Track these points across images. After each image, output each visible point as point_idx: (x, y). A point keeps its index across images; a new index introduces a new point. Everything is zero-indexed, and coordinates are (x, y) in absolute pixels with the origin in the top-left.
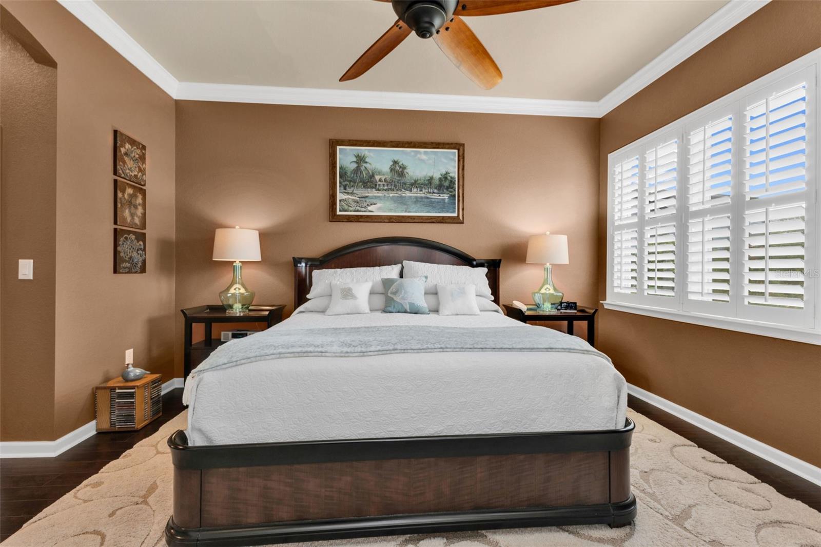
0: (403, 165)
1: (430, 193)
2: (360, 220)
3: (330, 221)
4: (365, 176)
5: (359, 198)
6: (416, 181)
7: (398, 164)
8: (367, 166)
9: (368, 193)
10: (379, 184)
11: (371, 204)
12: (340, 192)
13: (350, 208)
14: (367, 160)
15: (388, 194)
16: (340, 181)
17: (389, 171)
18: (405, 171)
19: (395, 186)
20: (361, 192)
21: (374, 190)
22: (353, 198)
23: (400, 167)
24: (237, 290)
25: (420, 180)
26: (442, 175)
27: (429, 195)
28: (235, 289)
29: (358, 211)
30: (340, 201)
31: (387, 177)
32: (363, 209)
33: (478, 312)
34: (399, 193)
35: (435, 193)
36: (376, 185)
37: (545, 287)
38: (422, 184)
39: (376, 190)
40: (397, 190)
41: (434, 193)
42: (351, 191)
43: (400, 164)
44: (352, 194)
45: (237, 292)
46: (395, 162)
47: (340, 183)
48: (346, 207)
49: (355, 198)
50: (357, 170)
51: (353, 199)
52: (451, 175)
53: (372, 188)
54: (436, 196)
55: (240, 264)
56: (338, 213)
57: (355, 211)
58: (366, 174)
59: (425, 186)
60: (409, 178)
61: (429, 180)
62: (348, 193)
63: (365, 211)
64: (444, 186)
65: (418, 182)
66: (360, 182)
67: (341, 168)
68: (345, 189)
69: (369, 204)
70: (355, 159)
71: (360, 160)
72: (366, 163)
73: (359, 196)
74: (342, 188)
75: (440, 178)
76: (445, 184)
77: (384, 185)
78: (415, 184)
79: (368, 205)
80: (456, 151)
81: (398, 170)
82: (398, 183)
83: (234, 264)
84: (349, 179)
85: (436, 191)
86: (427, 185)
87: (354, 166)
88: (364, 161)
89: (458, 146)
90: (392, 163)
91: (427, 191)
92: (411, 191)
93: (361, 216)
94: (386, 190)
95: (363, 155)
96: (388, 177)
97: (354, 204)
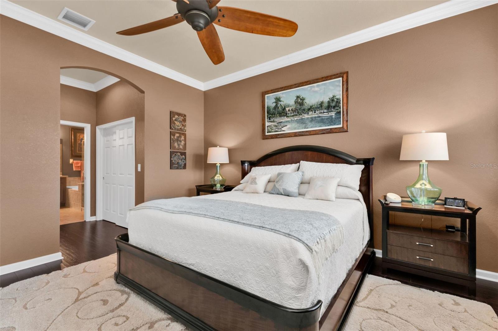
0: (303, 97)
1: (321, 113)
2: (278, 137)
3: (263, 139)
4: (280, 109)
5: (277, 123)
6: (311, 107)
7: (300, 97)
8: (282, 103)
9: (282, 120)
10: (288, 113)
11: (284, 126)
12: (267, 122)
13: (272, 130)
14: (281, 99)
15: (294, 118)
16: (267, 115)
17: (294, 103)
18: (305, 101)
19: (298, 113)
20: (278, 119)
21: (285, 117)
22: (274, 124)
23: (301, 99)
25: (315, 105)
26: (330, 99)
27: (320, 115)
29: (277, 131)
30: (267, 127)
31: (293, 107)
32: (280, 130)
33: (334, 199)
34: (301, 116)
35: (325, 113)
36: (286, 114)
37: (421, 182)
38: (315, 108)
39: (287, 117)
40: (299, 115)
41: (324, 112)
42: (273, 120)
43: (301, 97)
44: (273, 121)
46: (298, 97)
47: (267, 116)
48: (270, 130)
49: (275, 124)
50: (276, 107)
51: (274, 125)
52: (337, 97)
53: (284, 116)
54: (326, 115)
56: (267, 134)
57: (275, 132)
58: (281, 108)
59: (318, 109)
60: (307, 106)
61: (320, 104)
62: (271, 122)
63: (280, 131)
64: (331, 107)
65: (313, 107)
66: (278, 114)
67: (268, 107)
68: (270, 119)
69: (283, 126)
70: (275, 101)
71: (278, 100)
72: (281, 101)
73: (277, 122)
74: (268, 119)
75: (329, 101)
76: (333, 105)
77: (291, 113)
78: (311, 109)
79: (282, 127)
80: (341, 79)
81: (300, 101)
82: (300, 110)
84: (272, 113)
85: (325, 111)
86: (319, 108)
87: (275, 104)
88: (279, 100)
89: (344, 75)
90: (296, 98)
91: (319, 112)
92: (308, 114)
93: (278, 135)
94: (292, 116)
95: (279, 97)
96: (293, 108)
97: (275, 128)
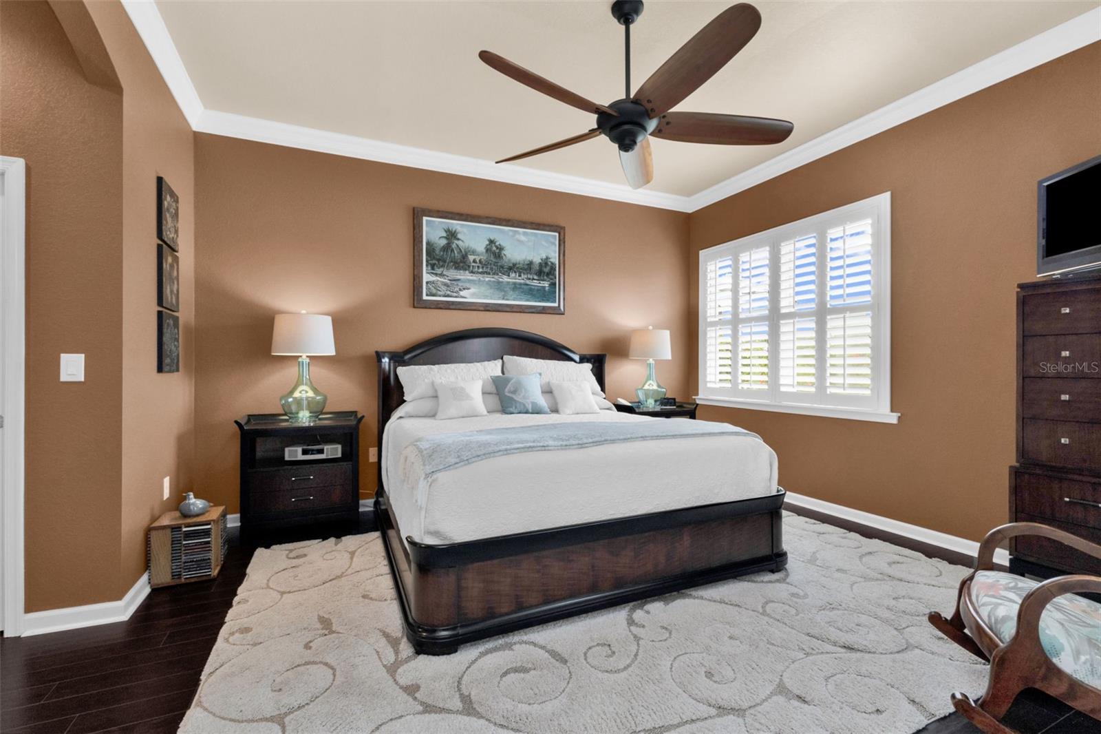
0: (500, 245)
1: (530, 279)
2: (451, 307)
3: (414, 307)
4: (456, 255)
5: (450, 280)
6: (514, 265)
7: (495, 243)
8: (460, 243)
9: (460, 275)
10: (473, 266)
11: (464, 289)
12: (428, 273)
13: (439, 293)
14: (459, 236)
15: (483, 277)
16: (427, 259)
17: (484, 251)
18: (503, 252)
19: (492, 269)
20: (453, 273)
21: (467, 272)
22: (442, 280)
23: (497, 248)
24: (304, 392)
25: (519, 264)
26: (542, 260)
27: (528, 282)
28: (300, 392)
29: (448, 296)
30: (427, 283)
31: (482, 257)
32: (455, 294)
34: (496, 277)
35: (535, 280)
36: (469, 267)
37: (648, 383)
38: (521, 269)
39: (470, 273)
40: (494, 274)
41: (533, 279)
42: (440, 272)
43: (497, 244)
44: (441, 275)
45: (304, 395)
46: (491, 242)
47: (427, 261)
48: (434, 291)
49: (444, 280)
50: (447, 248)
51: (443, 282)
52: (552, 260)
53: (466, 270)
54: (535, 283)
55: (308, 360)
56: (425, 297)
57: (446, 296)
58: (458, 253)
59: (525, 272)
60: (507, 261)
61: (528, 264)
62: (436, 274)
63: (456, 297)
64: (544, 273)
65: (518, 266)
66: (452, 262)
67: (428, 243)
68: (433, 269)
69: (461, 288)
70: (444, 234)
71: (452, 235)
72: (458, 239)
73: (449, 278)
74: (429, 268)
75: (540, 263)
76: (545, 270)
77: (478, 267)
78: (513, 268)
79: (460, 290)
80: (557, 234)
81: (494, 250)
82: (494, 265)
83: (300, 360)
84: (438, 257)
85: (536, 277)
86: (526, 270)
87: (443, 242)
88: (455, 237)
89: (559, 229)
90: (488, 243)
91: (526, 276)
92: (509, 276)
93: (453, 303)
94: (481, 273)
95: (454, 230)
96: (484, 258)
97: (444, 288)
